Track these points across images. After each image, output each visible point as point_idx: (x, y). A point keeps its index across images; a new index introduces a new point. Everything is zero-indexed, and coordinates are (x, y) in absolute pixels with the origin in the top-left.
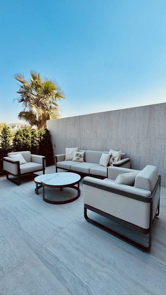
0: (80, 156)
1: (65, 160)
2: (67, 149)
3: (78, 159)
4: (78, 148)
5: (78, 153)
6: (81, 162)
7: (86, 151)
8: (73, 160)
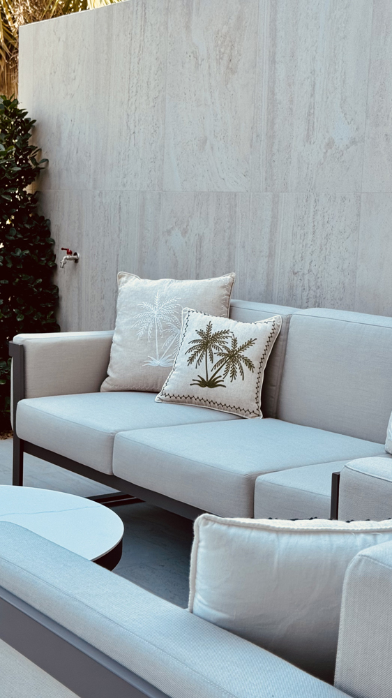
0: (232, 356)
1: (104, 385)
2: (130, 284)
3: (211, 383)
4: (226, 278)
5: (220, 323)
6: (237, 413)
7: (298, 314)
8: (167, 388)
